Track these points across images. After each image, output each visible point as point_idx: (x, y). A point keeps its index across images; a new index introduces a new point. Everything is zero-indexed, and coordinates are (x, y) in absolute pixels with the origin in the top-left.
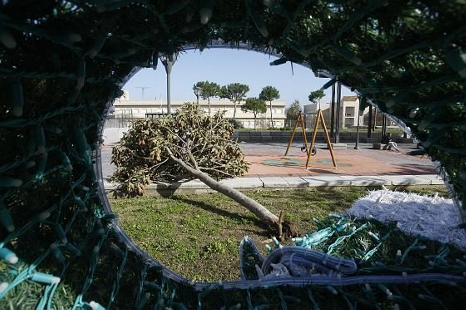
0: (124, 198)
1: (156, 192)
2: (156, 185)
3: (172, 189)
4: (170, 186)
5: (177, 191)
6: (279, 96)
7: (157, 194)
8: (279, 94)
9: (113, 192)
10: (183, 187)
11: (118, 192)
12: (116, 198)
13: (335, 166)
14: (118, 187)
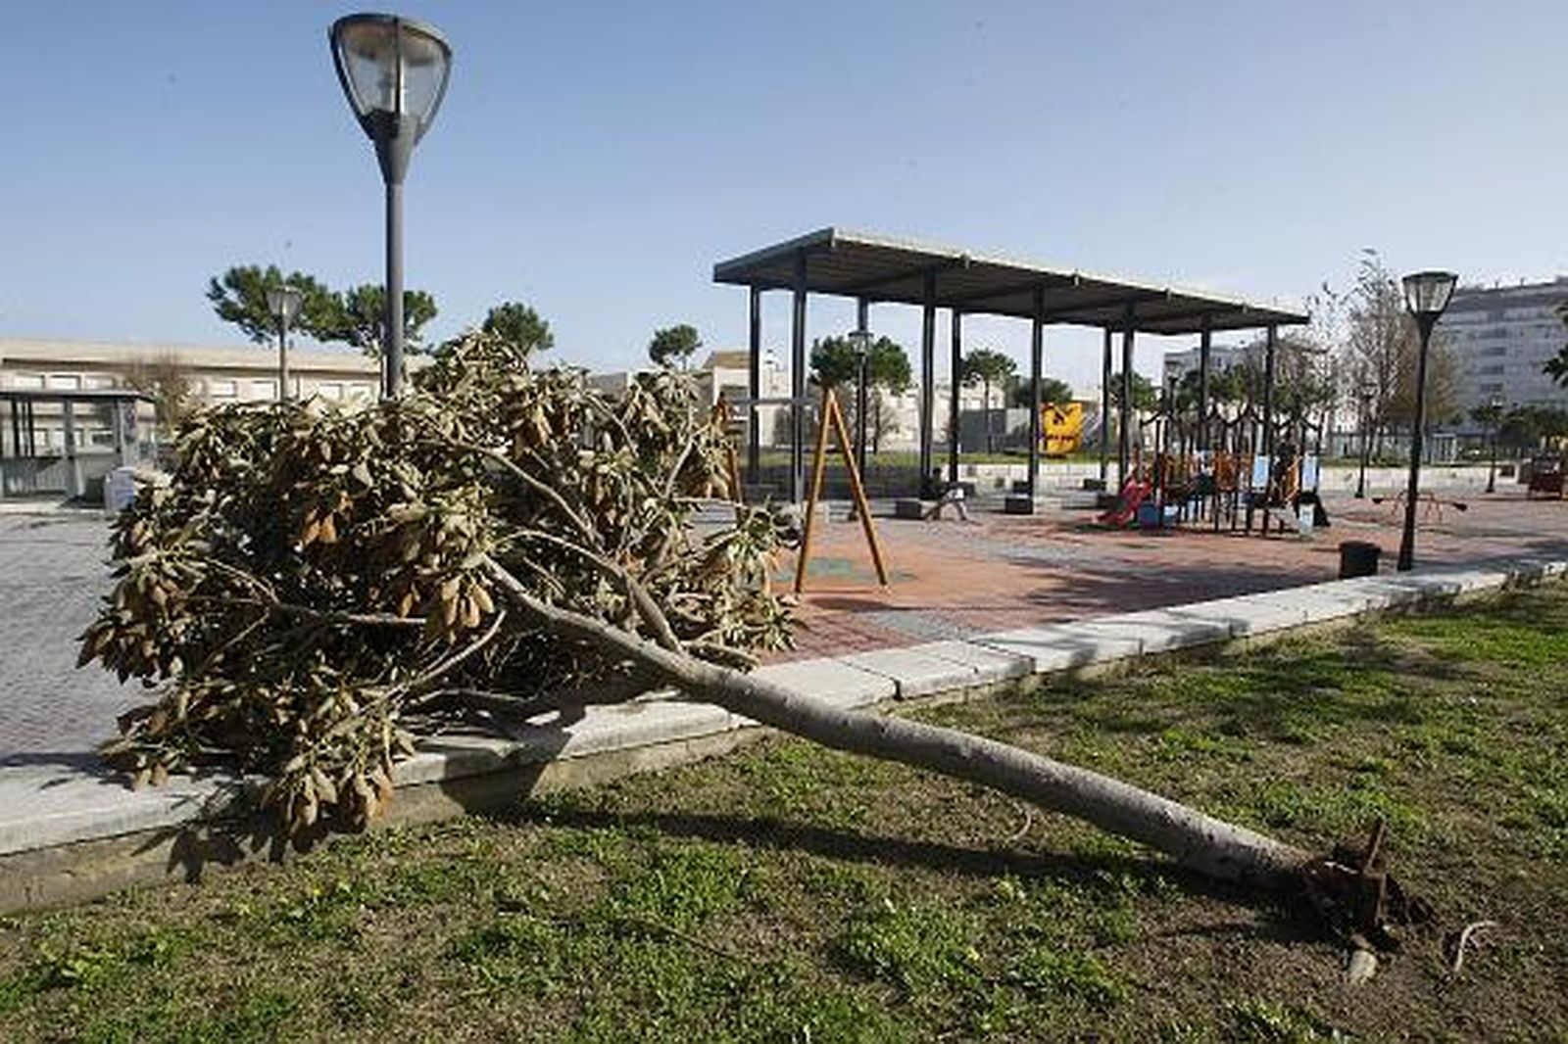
0: (251, 868)
1: (439, 795)
2: (442, 758)
3: (524, 768)
4: (514, 755)
5: (548, 774)
6: (551, 338)
7: (447, 807)
8: (549, 331)
9: (169, 844)
10: (578, 748)
11: (203, 835)
12: (193, 878)
13: (883, 582)
14: (204, 810)
